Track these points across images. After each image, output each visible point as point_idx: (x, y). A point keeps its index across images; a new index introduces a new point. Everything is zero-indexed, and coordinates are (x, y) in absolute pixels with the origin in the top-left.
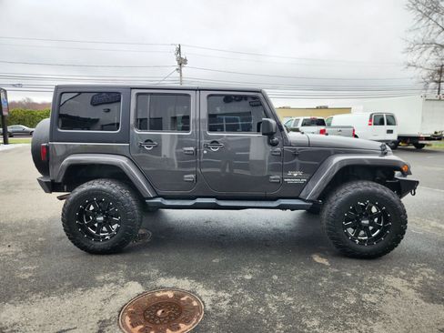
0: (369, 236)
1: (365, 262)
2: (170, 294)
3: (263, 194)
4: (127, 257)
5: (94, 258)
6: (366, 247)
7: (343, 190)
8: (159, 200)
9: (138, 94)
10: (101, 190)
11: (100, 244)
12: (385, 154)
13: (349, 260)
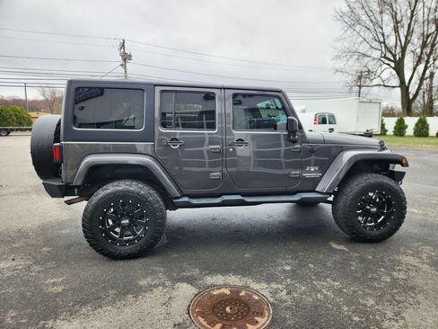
0: (376, 222)
1: (375, 245)
2: (227, 292)
3: (283, 189)
4: (157, 259)
5: (121, 263)
6: (375, 232)
7: (356, 183)
8: (186, 199)
9: (162, 91)
10: (129, 191)
11: (127, 248)
12: (384, 149)
13: (362, 245)
